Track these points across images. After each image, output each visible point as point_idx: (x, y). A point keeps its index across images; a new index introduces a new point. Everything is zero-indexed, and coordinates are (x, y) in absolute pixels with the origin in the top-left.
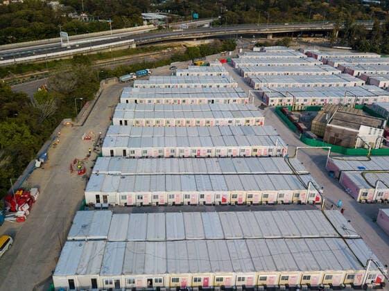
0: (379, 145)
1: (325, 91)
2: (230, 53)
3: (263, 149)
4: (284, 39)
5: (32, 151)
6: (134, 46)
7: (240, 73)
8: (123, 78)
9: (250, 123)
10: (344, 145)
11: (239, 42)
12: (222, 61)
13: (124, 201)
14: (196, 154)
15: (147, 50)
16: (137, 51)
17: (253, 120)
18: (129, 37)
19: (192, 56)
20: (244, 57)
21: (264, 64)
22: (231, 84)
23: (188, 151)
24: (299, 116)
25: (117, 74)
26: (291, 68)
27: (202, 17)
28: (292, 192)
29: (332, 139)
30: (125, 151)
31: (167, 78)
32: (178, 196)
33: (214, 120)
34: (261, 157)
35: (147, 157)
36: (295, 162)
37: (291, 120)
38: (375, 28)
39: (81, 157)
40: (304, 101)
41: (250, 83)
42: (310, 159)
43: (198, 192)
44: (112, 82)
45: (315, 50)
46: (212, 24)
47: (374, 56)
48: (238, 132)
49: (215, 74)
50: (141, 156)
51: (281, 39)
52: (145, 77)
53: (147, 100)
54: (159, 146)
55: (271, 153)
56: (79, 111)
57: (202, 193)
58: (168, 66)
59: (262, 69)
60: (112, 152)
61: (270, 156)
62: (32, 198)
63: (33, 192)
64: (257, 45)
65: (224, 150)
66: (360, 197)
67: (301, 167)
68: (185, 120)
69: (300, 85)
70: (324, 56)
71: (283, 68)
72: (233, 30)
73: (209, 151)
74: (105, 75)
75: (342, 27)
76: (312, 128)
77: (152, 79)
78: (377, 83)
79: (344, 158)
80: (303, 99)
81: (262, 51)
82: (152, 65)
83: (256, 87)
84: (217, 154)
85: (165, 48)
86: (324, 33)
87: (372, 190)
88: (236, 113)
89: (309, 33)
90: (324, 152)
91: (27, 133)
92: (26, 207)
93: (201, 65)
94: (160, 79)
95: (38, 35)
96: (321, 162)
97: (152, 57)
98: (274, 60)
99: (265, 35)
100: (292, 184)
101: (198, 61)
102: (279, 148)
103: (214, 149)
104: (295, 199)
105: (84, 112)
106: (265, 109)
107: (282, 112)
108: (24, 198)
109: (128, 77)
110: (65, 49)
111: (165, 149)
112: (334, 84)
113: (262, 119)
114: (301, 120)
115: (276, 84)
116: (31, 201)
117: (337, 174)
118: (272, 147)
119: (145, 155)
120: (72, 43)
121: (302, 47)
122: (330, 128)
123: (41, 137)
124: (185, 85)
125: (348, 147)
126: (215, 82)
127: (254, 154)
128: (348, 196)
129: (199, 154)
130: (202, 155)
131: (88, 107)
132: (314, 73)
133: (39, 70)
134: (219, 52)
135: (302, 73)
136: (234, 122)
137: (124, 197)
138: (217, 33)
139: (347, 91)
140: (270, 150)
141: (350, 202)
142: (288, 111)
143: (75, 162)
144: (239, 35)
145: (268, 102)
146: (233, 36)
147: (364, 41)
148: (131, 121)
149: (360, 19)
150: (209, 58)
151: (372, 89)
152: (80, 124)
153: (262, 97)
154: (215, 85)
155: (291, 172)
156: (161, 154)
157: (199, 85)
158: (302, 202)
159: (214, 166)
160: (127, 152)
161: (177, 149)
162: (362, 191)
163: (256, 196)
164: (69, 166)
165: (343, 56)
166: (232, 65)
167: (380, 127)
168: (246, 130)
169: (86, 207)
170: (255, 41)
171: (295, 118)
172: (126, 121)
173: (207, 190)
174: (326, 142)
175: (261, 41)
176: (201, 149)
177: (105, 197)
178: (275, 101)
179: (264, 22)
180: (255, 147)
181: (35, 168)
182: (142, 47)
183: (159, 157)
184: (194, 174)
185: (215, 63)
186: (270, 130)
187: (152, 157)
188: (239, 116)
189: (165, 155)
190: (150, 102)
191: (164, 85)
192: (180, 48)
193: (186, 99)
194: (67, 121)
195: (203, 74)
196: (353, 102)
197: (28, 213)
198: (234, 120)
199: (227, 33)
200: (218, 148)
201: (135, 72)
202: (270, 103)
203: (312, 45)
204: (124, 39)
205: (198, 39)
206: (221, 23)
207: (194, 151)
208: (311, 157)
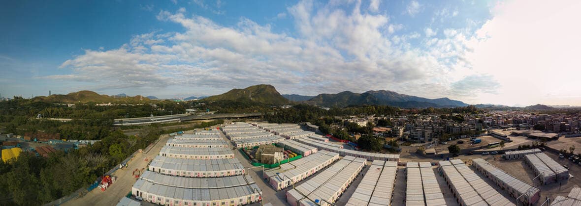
0: (283, 159)
1: (260, 139)
2: (222, 125)
3: (232, 172)
4: (243, 119)
5: (120, 160)
6: (180, 122)
7: (225, 133)
8: (171, 135)
9: (227, 157)
10: (270, 164)
11: (226, 120)
12: (218, 128)
13: (151, 199)
14: (197, 175)
15: (185, 124)
16: (181, 124)
17: (229, 155)
18: (179, 118)
19: (204, 126)
20: (227, 126)
21: (235, 129)
22: (220, 138)
23: (193, 174)
24: (250, 152)
25: (168, 133)
26: (246, 130)
27: (210, 111)
28: (246, 196)
29: (265, 161)
30: (160, 170)
31: (191, 135)
32: (180, 202)
33: (210, 156)
34: (232, 176)
35: (171, 175)
36: (248, 177)
37: (247, 154)
38: (275, 114)
39: (140, 169)
40: (252, 144)
41: (229, 138)
42: (256, 174)
43: (193, 201)
44: (167, 136)
45: (256, 123)
46: (214, 113)
47: (276, 124)
48: (221, 163)
49: (213, 134)
50: (167, 174)
51: (242, 119)
52: (180, 134)
53: (179, 145)
54: (178, 169)
55: (237, 174)
56: (147, 147)
57: (195, 201)
58: (193, 130)
59: (234, 131)
60: (154, 169)
61: (236, 175)
62: (111, 181)
63: (113, 179)
64: (233, 122)
65: (212, 174)
66: (279, 188)
67: (251, 179)
68: (194, 156)
69: (250, 137)
70: (259, 125)
71: (243, 131)
72: (223, 116)
73: (204, 174)
74: (163, 132)
75: (264, 114)
76: (256, 157)
77: (183, 135)
78: (279, 134)
79: (270, 170)
80: (252, 143)
81: (235, 124)
82: (185, 130)
83: (231, 140)
84: (209, 176)
85: (193, 123)
86: (259, 117)
87: (283, 182)
88: (221, 153)
89: (253, 117)
90: (261, 169)
91: (120, 152)
92: (107, 184)
93: (208, 130)
94: (187, 136)
95: (143, 116)
96: (260, 174)
97: (186, 126)
98: (239, 127)
99: (236, 118)
100: (247, 192)
101: (206, 128)
102: (241, 170)
103: (207, 173)
104: (249, 201)
105: (149, 148)
106: (236, 150)
107: (242, 151)
108: (108, 180)
109: (173, 134)
110: (152, 121)
111: (180, 171)
112: (264, 136)
113: (233, 155)
114: (251, 154)
115: (240, 138)
116: (110, 183)
117: (268, 179)
118: (237, 170)
119: (170, 174)
120: (155, 119)
121: (251, 122)
122: (263, 156)
123: (126, 154)
124: (198, 139)
125: (271, 164)
126: (213, 137)
127: (228, 175)
128: (273, 191)
129: (199, 175)
130: (200, 176)
131: (151, 145)
132: (256, 132)
133: (140, 128)
134: (216, 125)
135: (251, 132)
136: (220, 157)
137: (151, 197)
138: (216, 117)
139: (268, 138)
140: (236, 172)
141: (276, 194)
142: (245, 149)
143: (136, 170)
144: (226, 118)
145: (236, 146)
146: (223, 118)
147: (272, 119)
148: (168, 155)
149: (270, 112)
150: (212, 127)
151: (277, 136)
152: (145, 152)
153: (234, 144)
154: (213, 139)
155: (246, 184)
156: (178, 174)
157: (205, 139)
158: (253, 202)
159: (205, 184)
160: (161, 171)
161: (187, 172)
162: (279, 184)
163: (227, 202)
164: (132, 172)
165: (265, 125)
166: (222, 130)
167: (282, 152)
168: (225, 161)
169: (131, 197)
170: (233, 120)
171: (249, 153)
172: (165, 154)
173: (198, 200)
174: (262, 163)
175: (234, 120)
176: (200, 172)
177: (141, 193)
178: (240, 146)
179: (235, 113)
180: (228, 171)
181: (119, 168)
182: (183, 122)
183: (177, 176)
184: (193, 189)
185: (214, 128)
186: (236, 160)
187: (173, 176)
188: (222, 154)
189: (180, 175)
190: (180, 146)
191: (188, 139)
192: (199, 123)
193: (197, 145)
194: (140, 150)
195: (208, 134)
196: (271, 143)
197: (107, 188)
198: (220, 156)
199: (221, 117)
200: (209, 172)
201: (177, 132)
202: (238, 147)
203: (255, 121)
204: (176, 118)
205: (208, 119)
206: (218, 113)
207: (196, 174)
208: (256, 172)
